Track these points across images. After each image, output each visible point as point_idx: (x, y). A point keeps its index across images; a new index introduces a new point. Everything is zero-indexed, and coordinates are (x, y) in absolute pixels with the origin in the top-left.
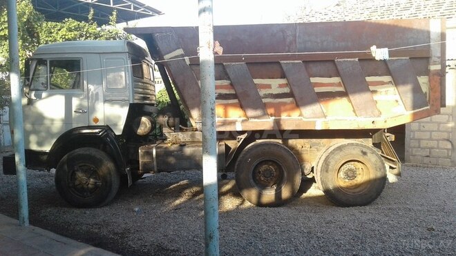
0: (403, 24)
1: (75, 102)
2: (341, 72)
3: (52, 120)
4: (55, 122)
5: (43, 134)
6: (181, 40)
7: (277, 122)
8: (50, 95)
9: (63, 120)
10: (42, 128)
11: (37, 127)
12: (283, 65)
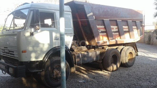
0: (139, 12)
1: (54, 34)
2: (129, 24)
3: (44, 44)
4: (45, 45)
5: (39, 52)
6: (92, 9)
7: (116, 41)
8: (42, 31)
9: (48, 44)
10: (38, 49)
11: (35, 48)
12: (118, 22)
